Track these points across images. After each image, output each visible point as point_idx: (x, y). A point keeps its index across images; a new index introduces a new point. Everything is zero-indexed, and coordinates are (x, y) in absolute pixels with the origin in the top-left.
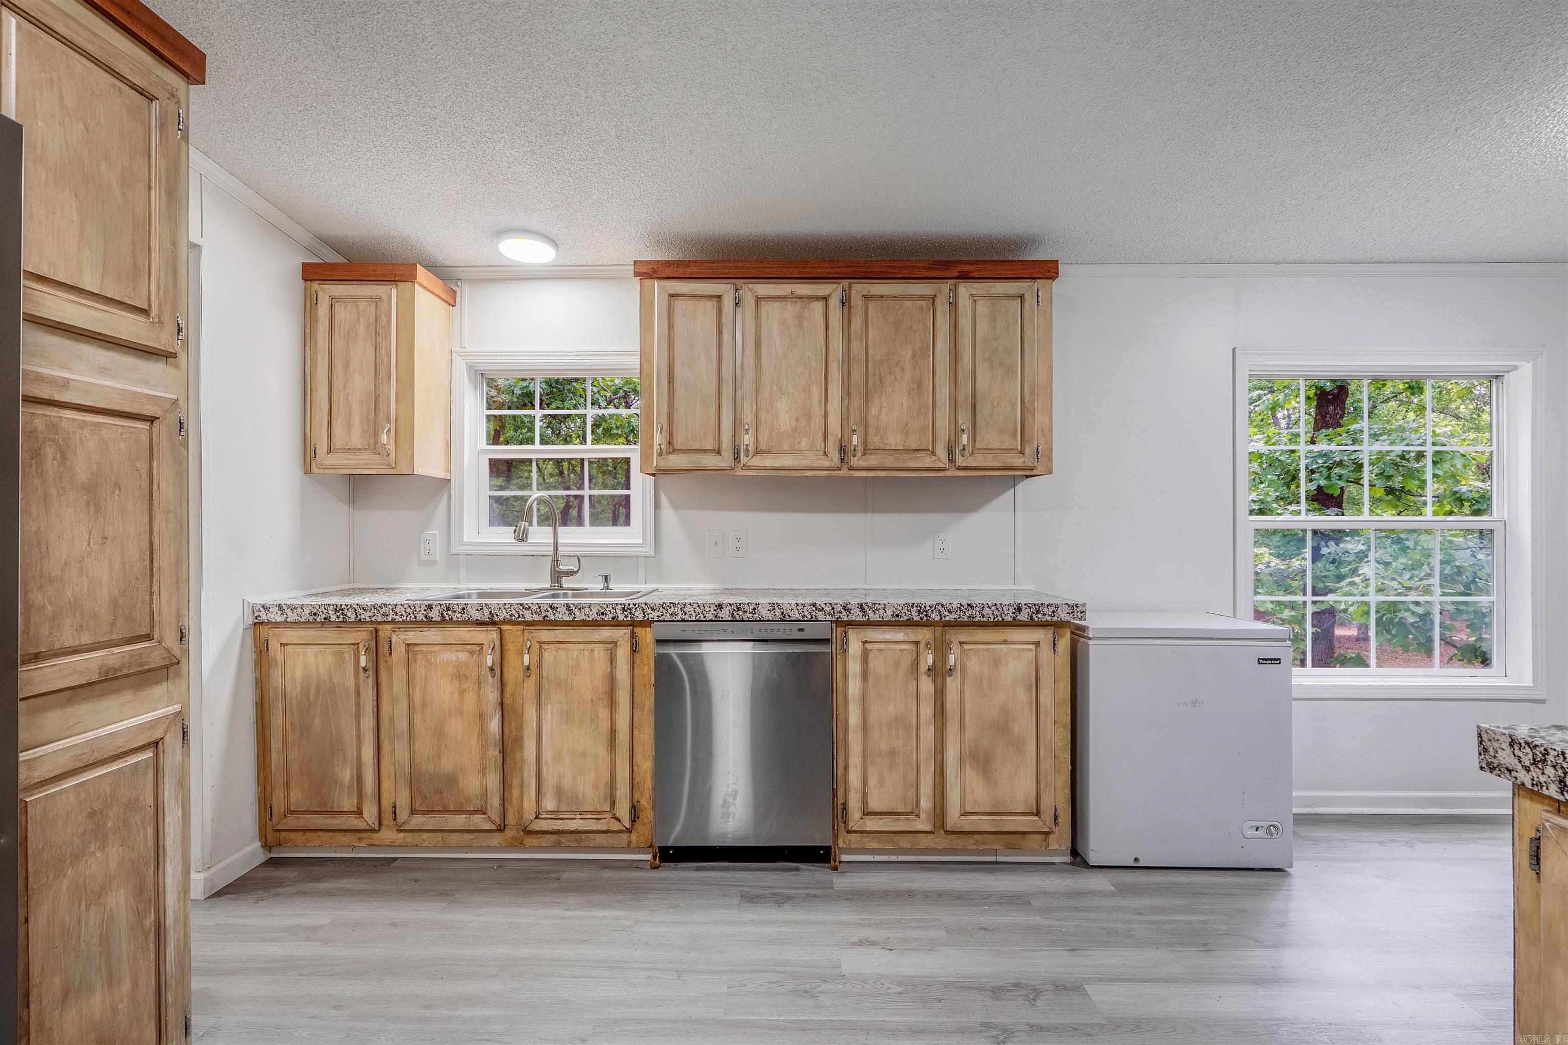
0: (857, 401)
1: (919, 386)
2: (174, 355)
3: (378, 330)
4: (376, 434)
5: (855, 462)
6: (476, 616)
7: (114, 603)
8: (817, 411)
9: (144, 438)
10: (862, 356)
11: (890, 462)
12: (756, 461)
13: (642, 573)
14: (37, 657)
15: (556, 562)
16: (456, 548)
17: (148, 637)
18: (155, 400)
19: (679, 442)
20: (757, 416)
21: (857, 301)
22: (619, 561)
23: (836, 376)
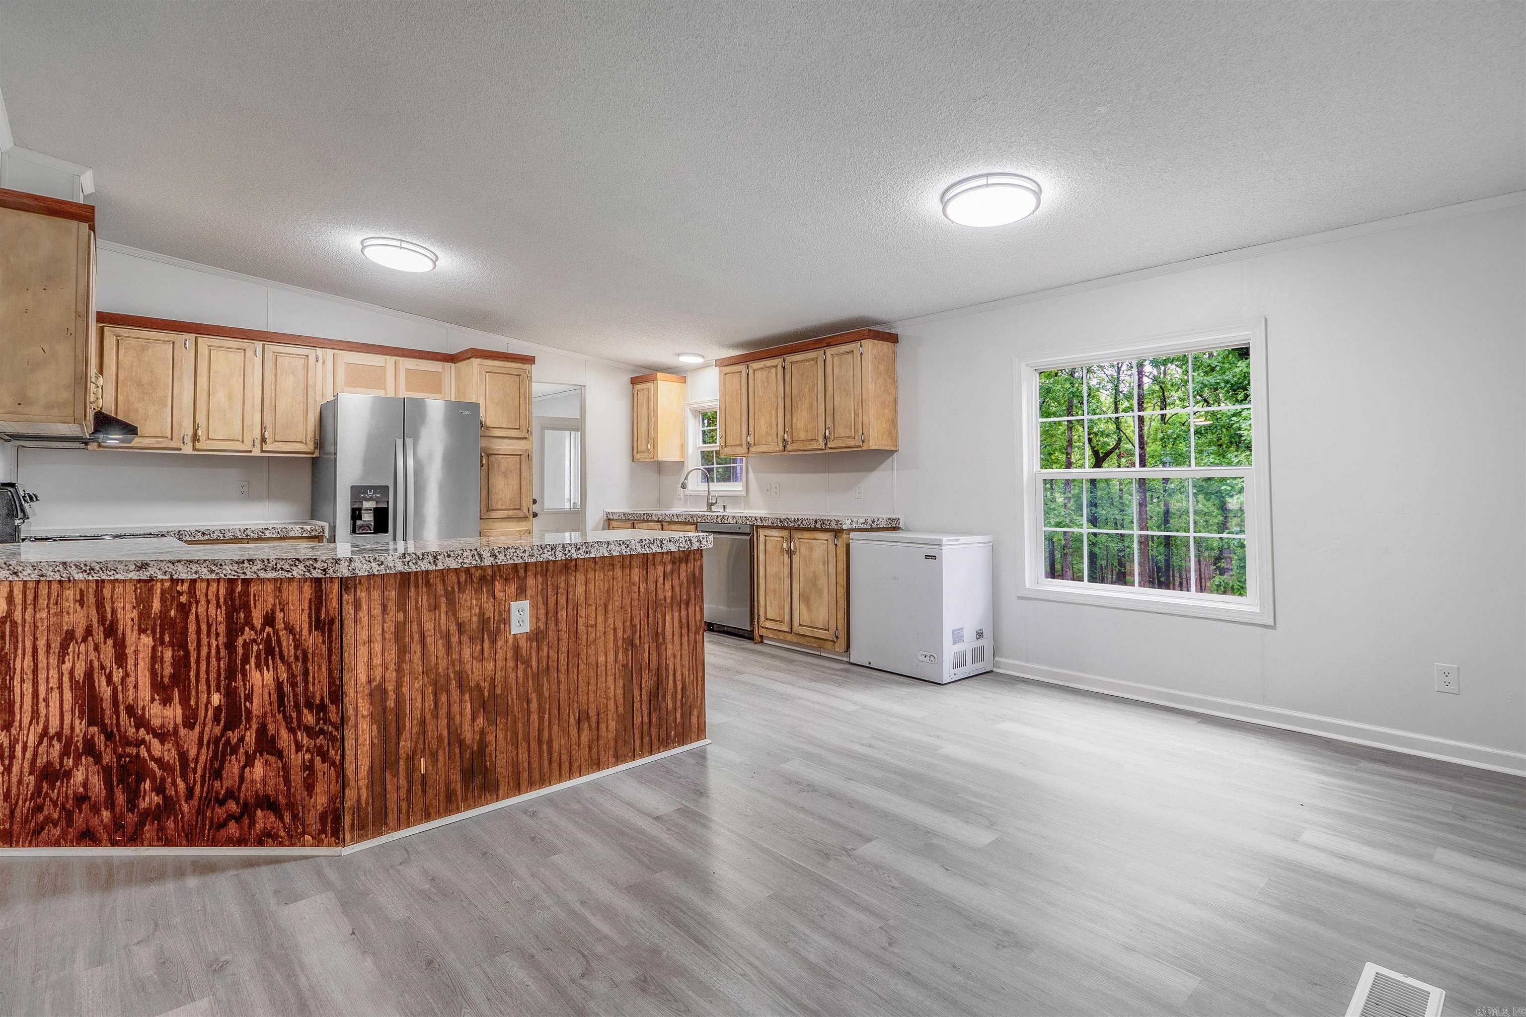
0: (788, 417)
1: (812, 406)
2: (526, 438)
4: (647, 445)
5: (789, 447)
7: (511, 500)
8: (775, 423)
9: (518, 460)
10: (790, 395)
11: (801, 447)
12: (754, 450)
13: (743, 505)
14: (493, 510)
15: (709, 499)
16: (687, 494)
17: (520, 509)
18: (521, 450)
19: (728, 442)
20: (755, 428)
21: (788, 366)
22: (734, 499)
23: (781, 405)
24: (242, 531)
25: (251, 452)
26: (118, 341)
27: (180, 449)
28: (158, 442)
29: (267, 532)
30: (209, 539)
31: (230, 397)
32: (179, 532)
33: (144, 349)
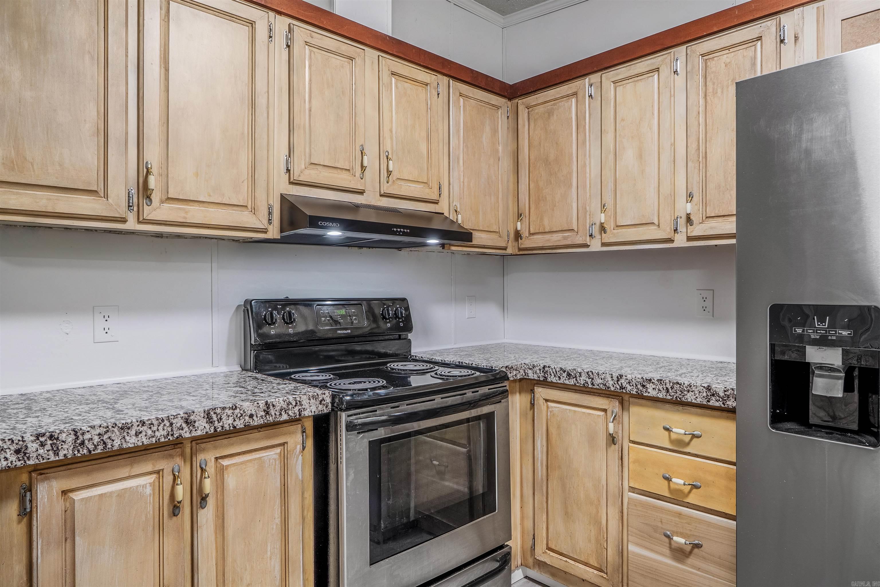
24: (615, 378)
25: (671, 241)
26: (529, 113)
27: (587, 246)
28: (565, 238)
29: (650, 387)
30: (575, 385)
31: (640, 156)
32: (544, 367)
33: (550, 113)
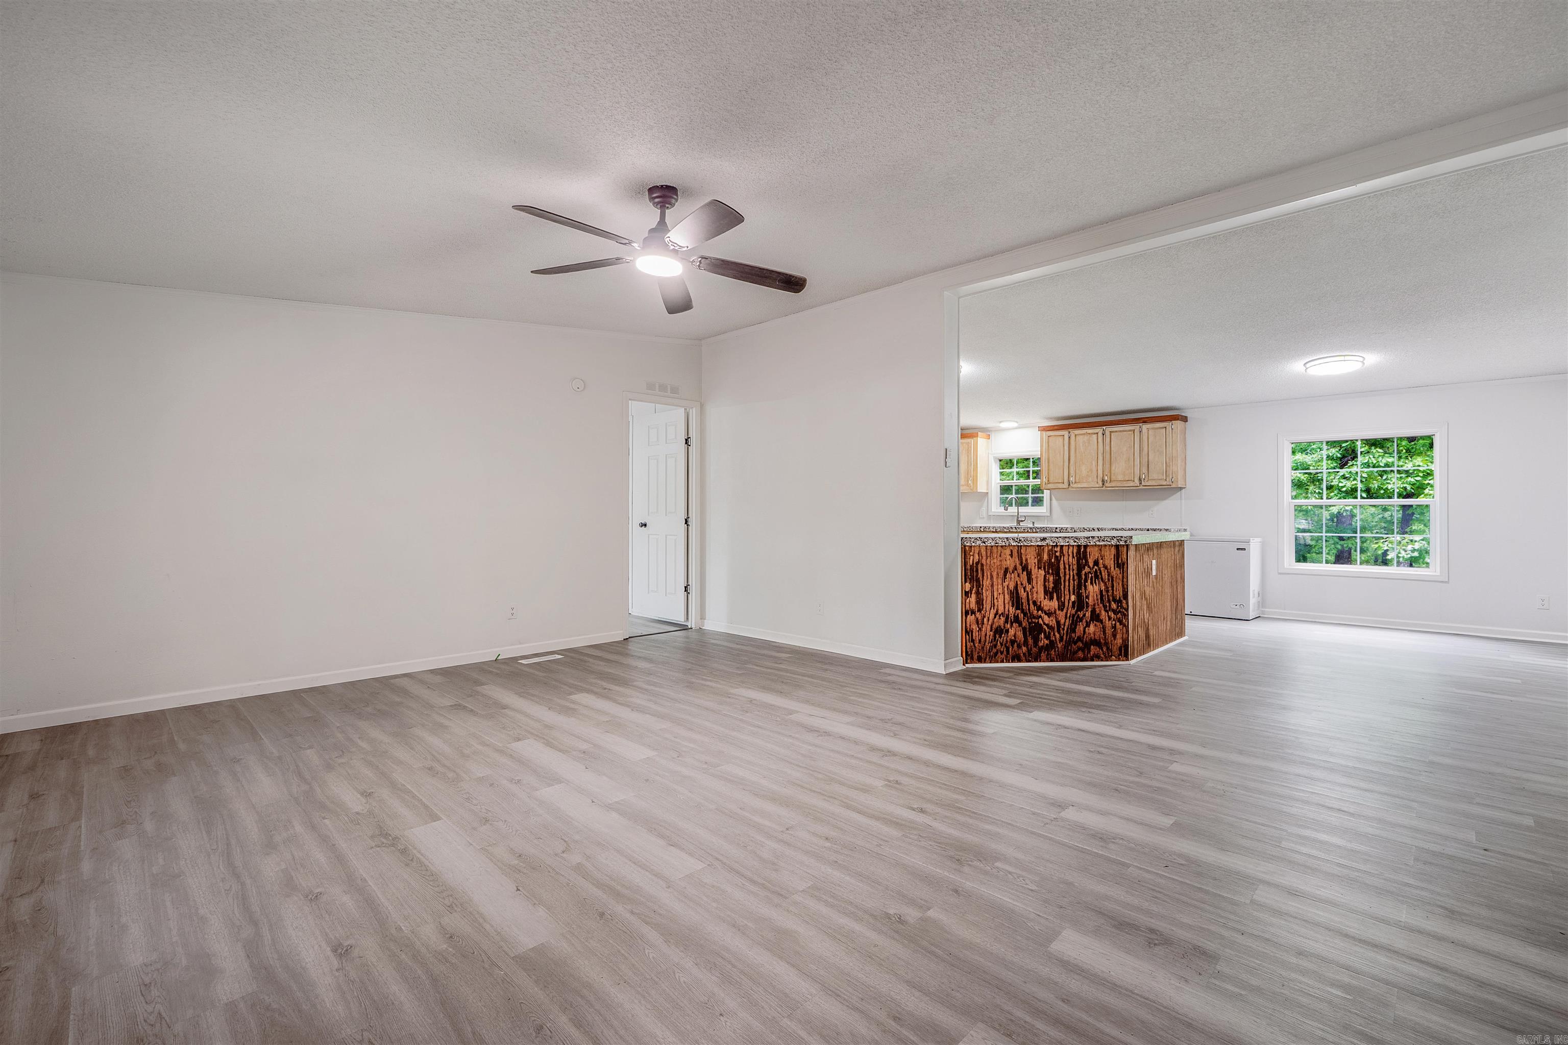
0: (1107, 465)
1: (1129, 459)
3: (968, 451)
4: (968, 481)
5: (1107, 485)
6: (992, 530)
8: (1094, 469)
10: (1109, 451)
11: (1119, 484)
12: (1075, 485)
13: (1046, 521)
15: (1018, 517)
16: (990, 514)
19: (1051, 480)
20: (1075, 472)
21: (1108, 433)
22: (1038, 517)
23: (1100, 458)
